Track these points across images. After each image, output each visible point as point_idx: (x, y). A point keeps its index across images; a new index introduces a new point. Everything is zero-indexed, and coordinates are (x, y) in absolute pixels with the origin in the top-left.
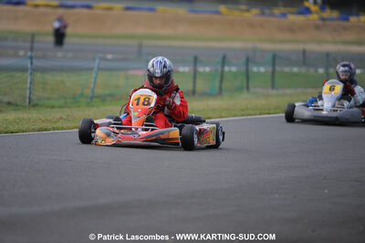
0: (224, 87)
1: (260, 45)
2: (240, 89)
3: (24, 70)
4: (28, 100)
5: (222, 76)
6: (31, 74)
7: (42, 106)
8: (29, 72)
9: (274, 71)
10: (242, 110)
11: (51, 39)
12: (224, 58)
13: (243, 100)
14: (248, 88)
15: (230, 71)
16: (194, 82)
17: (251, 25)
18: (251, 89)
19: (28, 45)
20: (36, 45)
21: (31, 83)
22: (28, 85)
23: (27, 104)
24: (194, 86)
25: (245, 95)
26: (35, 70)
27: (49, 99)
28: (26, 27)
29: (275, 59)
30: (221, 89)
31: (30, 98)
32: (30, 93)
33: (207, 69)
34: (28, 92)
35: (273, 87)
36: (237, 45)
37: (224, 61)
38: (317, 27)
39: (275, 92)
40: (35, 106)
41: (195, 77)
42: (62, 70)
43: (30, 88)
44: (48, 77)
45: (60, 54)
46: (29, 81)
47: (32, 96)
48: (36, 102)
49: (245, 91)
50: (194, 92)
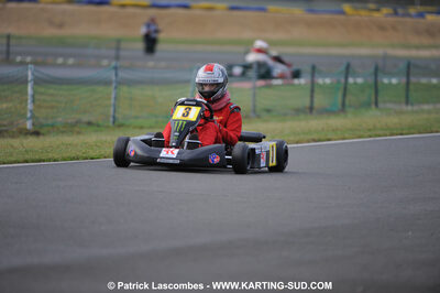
0: (347, 102)
1: (391, 52)
2: (367, 105)
3: (107, 83)
4: (111, 119)
5: (345, 89)
6: (116, 88)
7: (128, 126)
8: (114, 85)
9: (408, 83)
10: (370, 130)
11: (141, 46)
12: (348, 67)
13: (371, 117)
14: (376, 104)
15: (355, 83)
16: (312, 97)
17: (382, 28)
18: (381, 105)
19: (113, 53)
20: (122, 53)
21: (115, 98)
22: (112, 101)
23: (111, 124)
24: (312, 101)
25: (373, 111)
26: (120, 83)
27: (136, 117)
28: (110, 31)
29: (410, 68)
30: (343, 104)
31: (114, 117)
32: (115, 111)
33: (328, 81)
34: (112, 109)
35: (407, 103)
36: (364, 51)
37: (348, 71)
39: (410, 108)
40: (120, 126)
41: (312, 91)
42: (153, 82)
43: (114, 105)
44: (137, 92)
45: (151, 64)
46: (113, 96)
47: (117, 115)
48: (120, 121)
49: (373, 106)
50: (311, 109)
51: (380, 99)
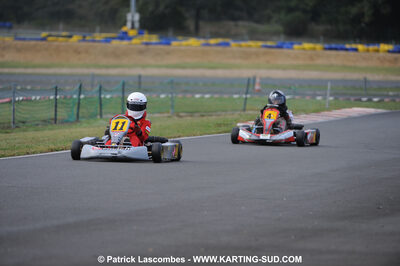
0: (80, 115)
2: (92, 116)
5: (79, 103)
14: (101, 116)
16: (56, 111)
18: (104, 116)
24: (56, 115)
30: (78, 116)
38: (141, 52)
41: (56, 106)
49: (99, 117)
50: (56, 119)
51: (103, 111)
